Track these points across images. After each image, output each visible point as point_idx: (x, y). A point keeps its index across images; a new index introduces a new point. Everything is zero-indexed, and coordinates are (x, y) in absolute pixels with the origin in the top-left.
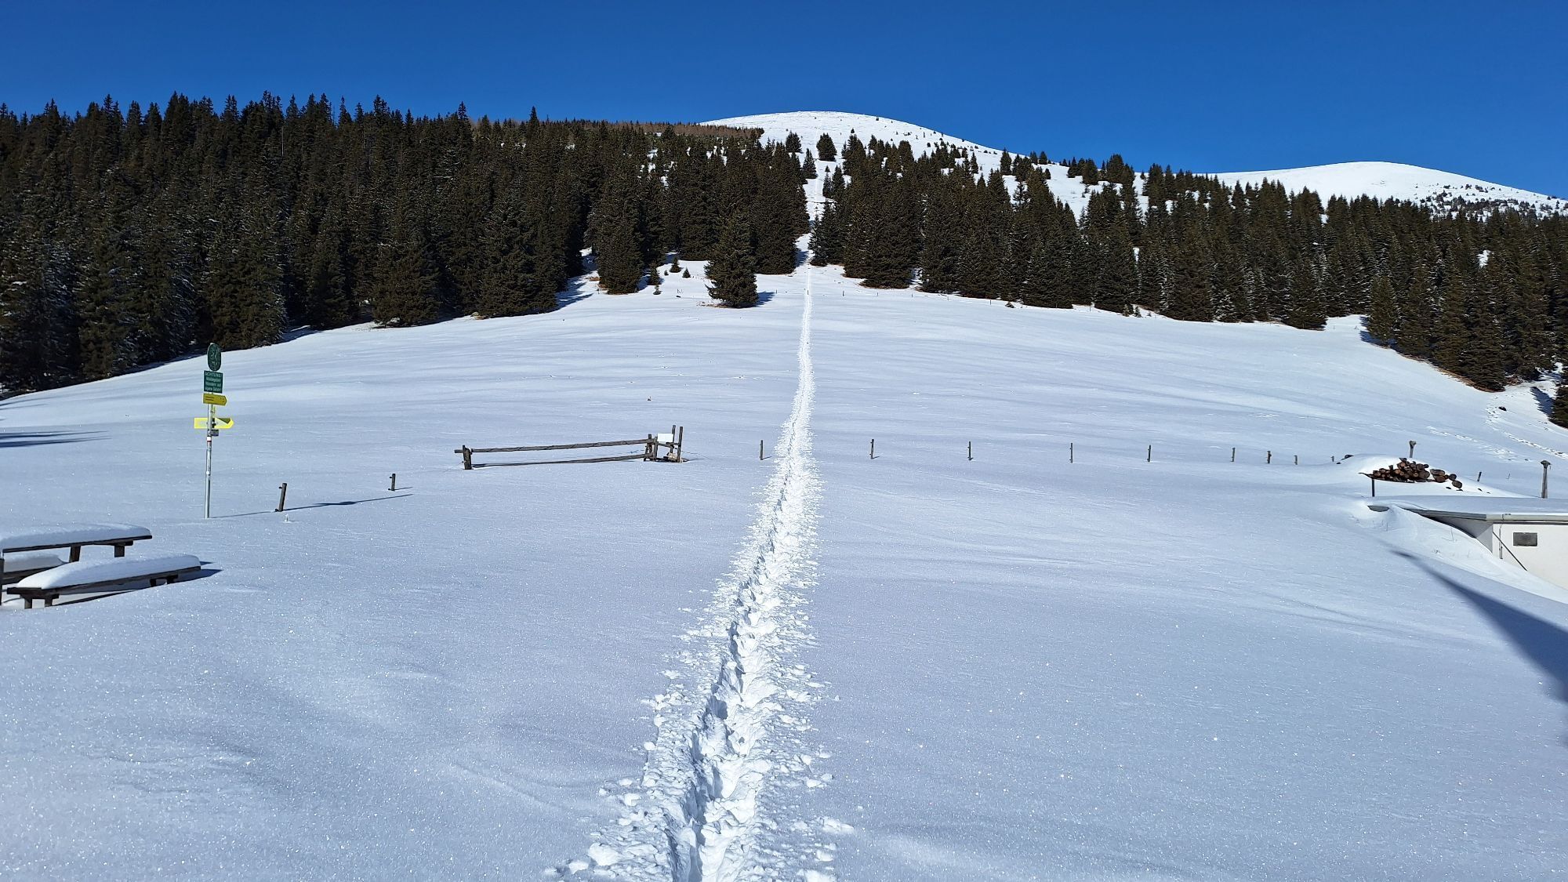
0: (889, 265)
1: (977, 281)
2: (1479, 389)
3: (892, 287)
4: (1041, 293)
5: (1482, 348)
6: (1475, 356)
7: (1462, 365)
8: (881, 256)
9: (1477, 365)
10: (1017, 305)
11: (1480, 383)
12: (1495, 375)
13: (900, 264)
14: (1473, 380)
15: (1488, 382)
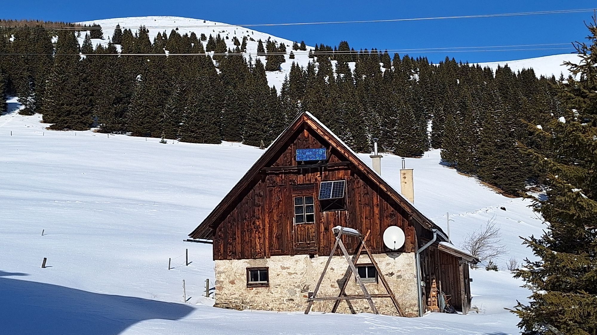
0: (70, 111)
1: (142, 123)
2: (506, 196)
3: (74, 130)
4: (192, 132)
5: (506, 164)
6: (502, 171)
7: (495, 178)
8: (63, 104)
9: (504, 178)
10: (169, 141)
11: (507, 191)
12: (517, 185)
13: (81, 111)
14: (502, 190)
15: (512, 190)
